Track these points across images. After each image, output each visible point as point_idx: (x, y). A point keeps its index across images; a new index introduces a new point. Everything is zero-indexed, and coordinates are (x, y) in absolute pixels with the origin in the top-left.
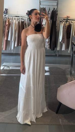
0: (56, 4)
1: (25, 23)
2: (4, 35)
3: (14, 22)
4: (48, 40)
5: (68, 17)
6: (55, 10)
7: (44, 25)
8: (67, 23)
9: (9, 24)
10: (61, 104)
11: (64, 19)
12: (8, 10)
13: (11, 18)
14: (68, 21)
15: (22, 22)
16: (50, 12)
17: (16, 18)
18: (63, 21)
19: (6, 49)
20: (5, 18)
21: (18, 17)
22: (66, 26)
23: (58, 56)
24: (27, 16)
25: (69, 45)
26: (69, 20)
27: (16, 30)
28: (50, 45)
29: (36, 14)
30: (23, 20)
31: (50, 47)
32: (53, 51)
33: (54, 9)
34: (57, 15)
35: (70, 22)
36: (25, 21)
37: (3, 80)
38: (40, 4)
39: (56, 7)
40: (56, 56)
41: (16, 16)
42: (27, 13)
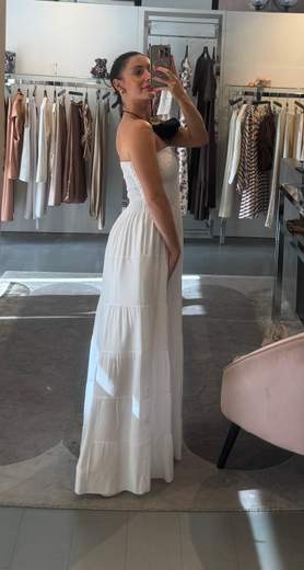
0: (212, 31)
1: (88, 111)
3: (42, 107)
4: (183, 177)
5: (262, 84)
6: (211, 55)
8: (261, 107)
9: (23, 116)
10: (235, 430)
11: (246, 93)
12: (16, 59)
13: (32, 88)
14: (263, 99)
15: (73, 104)
16: (186, 65)
17: (50, 89)
18: (240, 100)
19: (11, 218)
20: (6, 91)
21: (58, 84)
22: (255, 119)
23: (222, 241)
24: (93, 82)
25: (269, 192)
26: (267, 95)
27: (53, 139)
28: (190, 197)
30: (77, 99)
31: (189, 204)
32: (201, 224)
33: (206, 49)
34: (218, 74)
35: (272, 104)
36: (86, 100)
37: (5, 339)
38: (148, 31)
39: (211, 44)
40: (215, 241)
41: (51, 83)
42: (94, 69)
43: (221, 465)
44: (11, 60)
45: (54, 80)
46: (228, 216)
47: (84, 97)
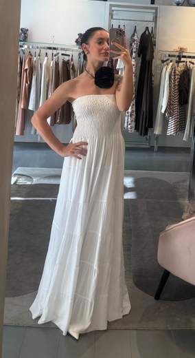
0: (150, 17)
1: (73, 65)
2: (19, 95)
3: (45, 63)
4: (132, 108)
5: (182, 50)
6: (150, 31)
7: (122, 69)
8: (181, 64)
9: (32, 69)
11: (171, 56)
12: (29, 33)
13: (38, 51)
14: (182, 59)
15: (64, 62)
16: (135, 38)
17: (50, 52)
18: (168, 60)
20: (21, 53)
21: (55, 49)
22: (177, 72)
23: (156, 149)
24: (77, 48)
25: (185, 121)
26: (185, 57)
27: (50, 83)
28: (137, 120)
29: (101, 41)
30: (66, 58)
31: (136, 126)
32: (143, 138)
33: (147, 28)
34: (155, 45)
35: (188, 63)
36: (72, 59)
38: (111, 16)
39: (151, 25)
40: (151, 149)
41: (50, 48)
42: (77, 40)
43: (157, 298)
44: (25, 34)
45: (52, 46)
46: (160, 133)
47: (71, 57)
